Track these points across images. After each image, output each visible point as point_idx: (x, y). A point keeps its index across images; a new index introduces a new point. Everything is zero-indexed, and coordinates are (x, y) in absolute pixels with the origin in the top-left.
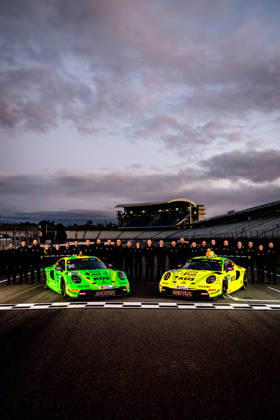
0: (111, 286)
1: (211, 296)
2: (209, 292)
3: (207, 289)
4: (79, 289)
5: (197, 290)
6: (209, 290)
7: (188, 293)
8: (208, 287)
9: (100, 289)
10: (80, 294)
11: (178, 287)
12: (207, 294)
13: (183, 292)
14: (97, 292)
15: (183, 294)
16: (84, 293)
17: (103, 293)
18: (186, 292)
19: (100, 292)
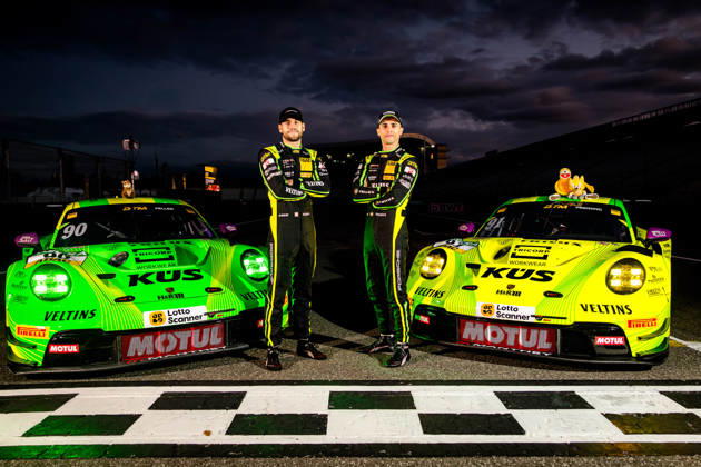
0: (199, 311)
1: (637, 348)
2: (628, 332)
3: (619, 320)
4: (51, 329)
5: (577, 324)
6: (630, 323)
7: (534, 333)
8: (621, 310)
9: (148, 324)
10: (54, 349)
11: (487, 308)
12: (619, 341)
13: (511, 331)
14: (135, 340)
15: (511, 342)
16: (74, 349)
17: (166, 343)
18: (522, 332)
19: (149, 338)
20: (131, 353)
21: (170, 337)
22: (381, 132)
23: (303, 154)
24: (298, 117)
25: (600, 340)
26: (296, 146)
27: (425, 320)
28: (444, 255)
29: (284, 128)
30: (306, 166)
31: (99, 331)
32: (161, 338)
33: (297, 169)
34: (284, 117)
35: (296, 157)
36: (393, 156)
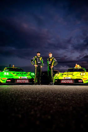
1: (84, 82)
2: (83, 80)
3: (82, 78)
4: (7, 78)
5: (76, 79)
6: (83, 79)
7: (71, 81)
8: (82, 77)
9: (19, 78)
10: (7, 81)
11: (64, 78)
12: (82, 81)
13: (68, 81)
14: (18, 80)
15: (68, 82)
16: (10, 81)
17: (22, 81)
18: (69, 81)
19: (19, 80)
20: (17, 82)
21: (22, 80)
22: (49, 55)
23: (40, 57)
24: (40, 53)
25: (79, 81)
26: (39, 56)
27: (56, 81)
28: (59, 73)
29: (38, 54)
30: (40, 59)
31: (13, 79)
32: (21, 80)
33: (39, 59)
34: (38, 53)
35: (39, 58)
36: (51, 58)
